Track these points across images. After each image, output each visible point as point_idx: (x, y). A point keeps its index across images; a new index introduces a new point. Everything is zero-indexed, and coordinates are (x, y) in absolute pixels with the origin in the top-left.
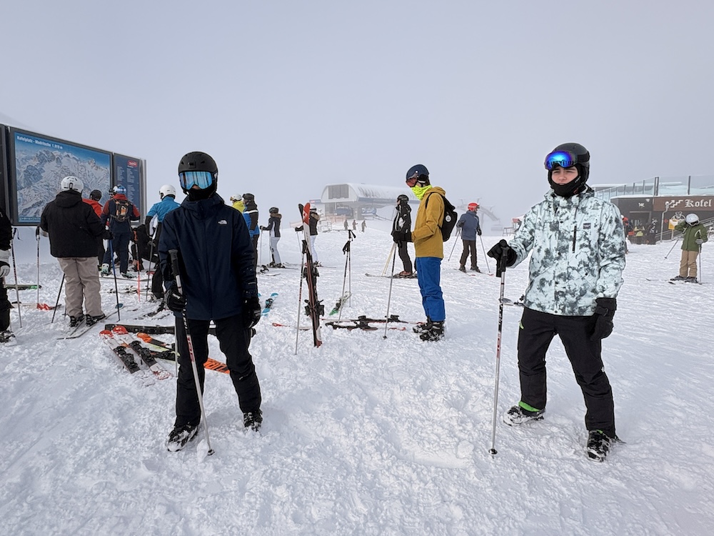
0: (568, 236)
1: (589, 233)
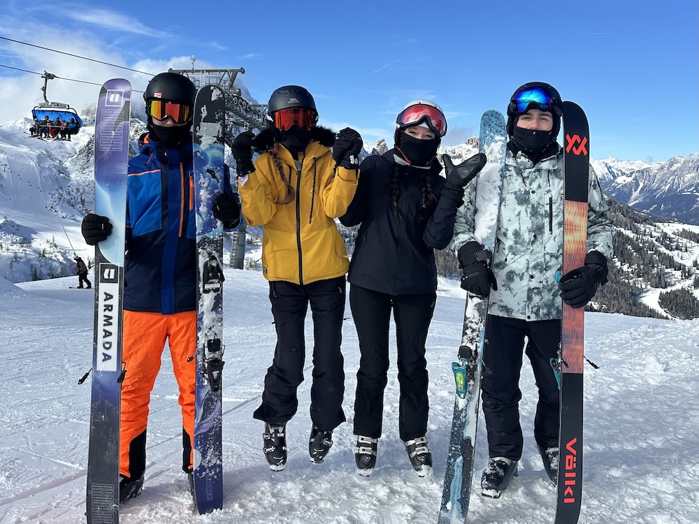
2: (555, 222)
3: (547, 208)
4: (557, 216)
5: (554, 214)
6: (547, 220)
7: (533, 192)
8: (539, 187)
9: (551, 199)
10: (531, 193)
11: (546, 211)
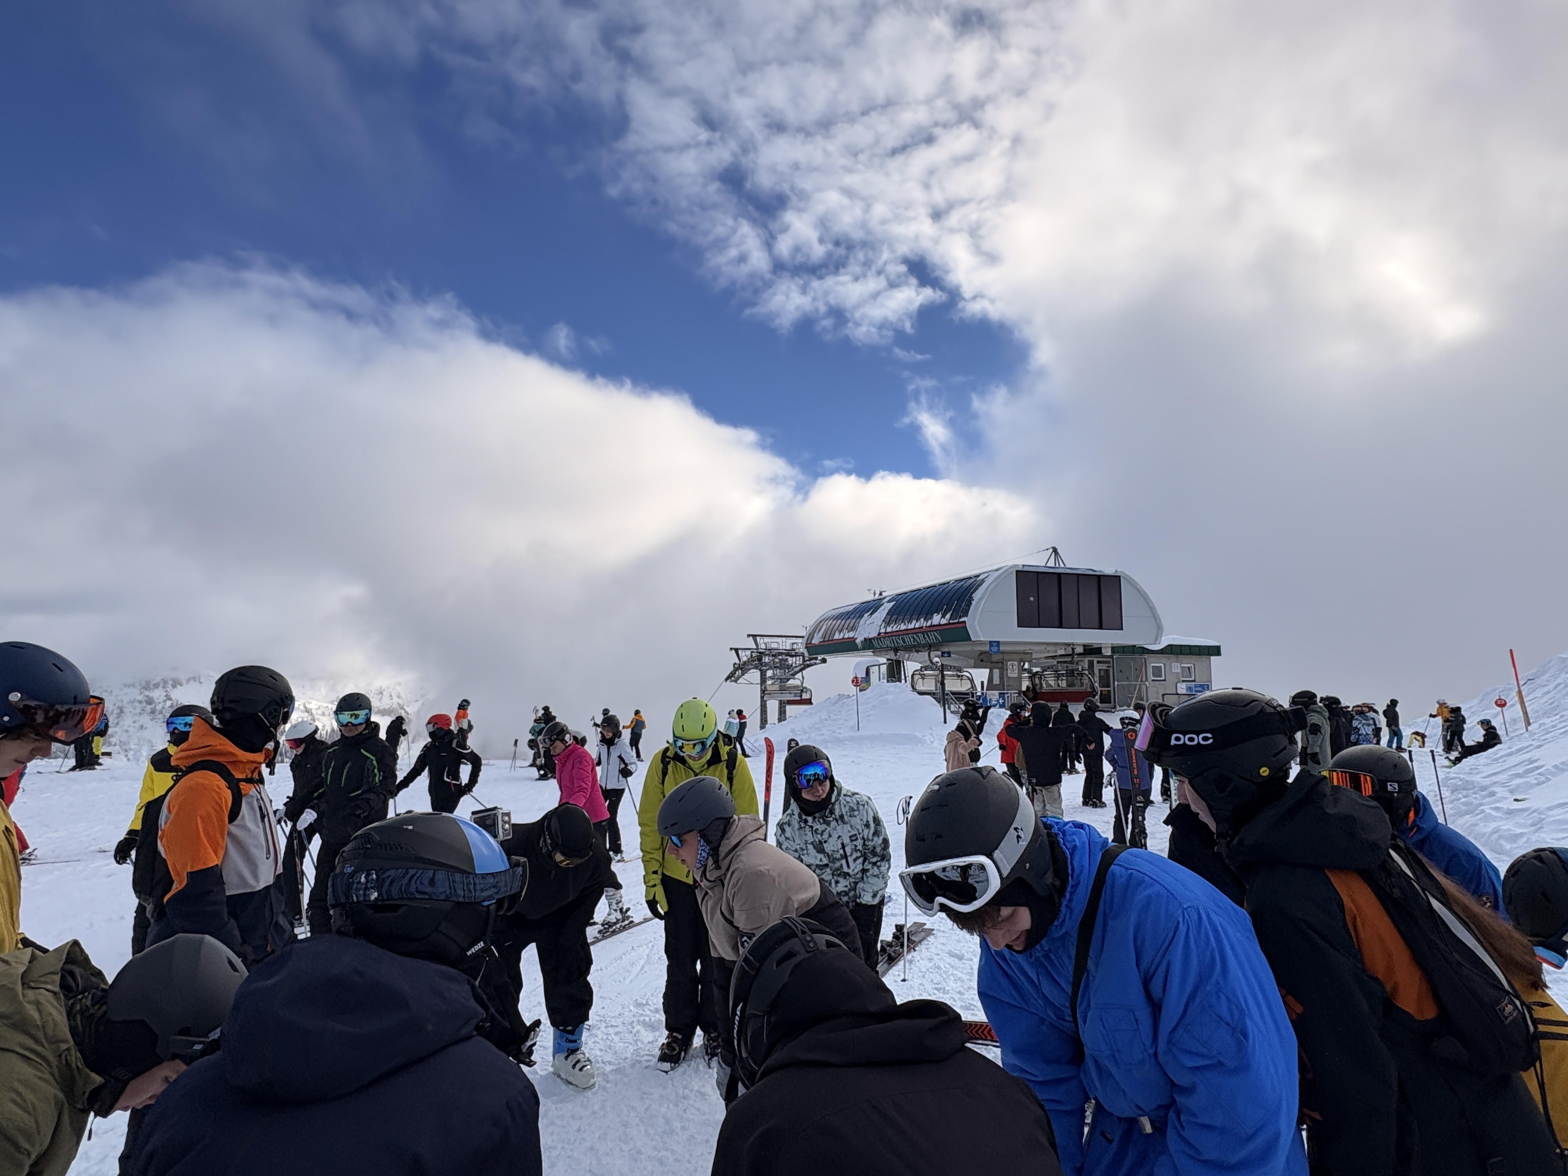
0: (838, 856)
1: (858, 844)
2: (850, 859)
3: (841, 852)
4: (851, 855)
5: (848, 854)
6: (844, 862)
7: (825, 842)
8: (830, 836)
9: (843, 844)
10: (824, 845)
11: (841, 855)
